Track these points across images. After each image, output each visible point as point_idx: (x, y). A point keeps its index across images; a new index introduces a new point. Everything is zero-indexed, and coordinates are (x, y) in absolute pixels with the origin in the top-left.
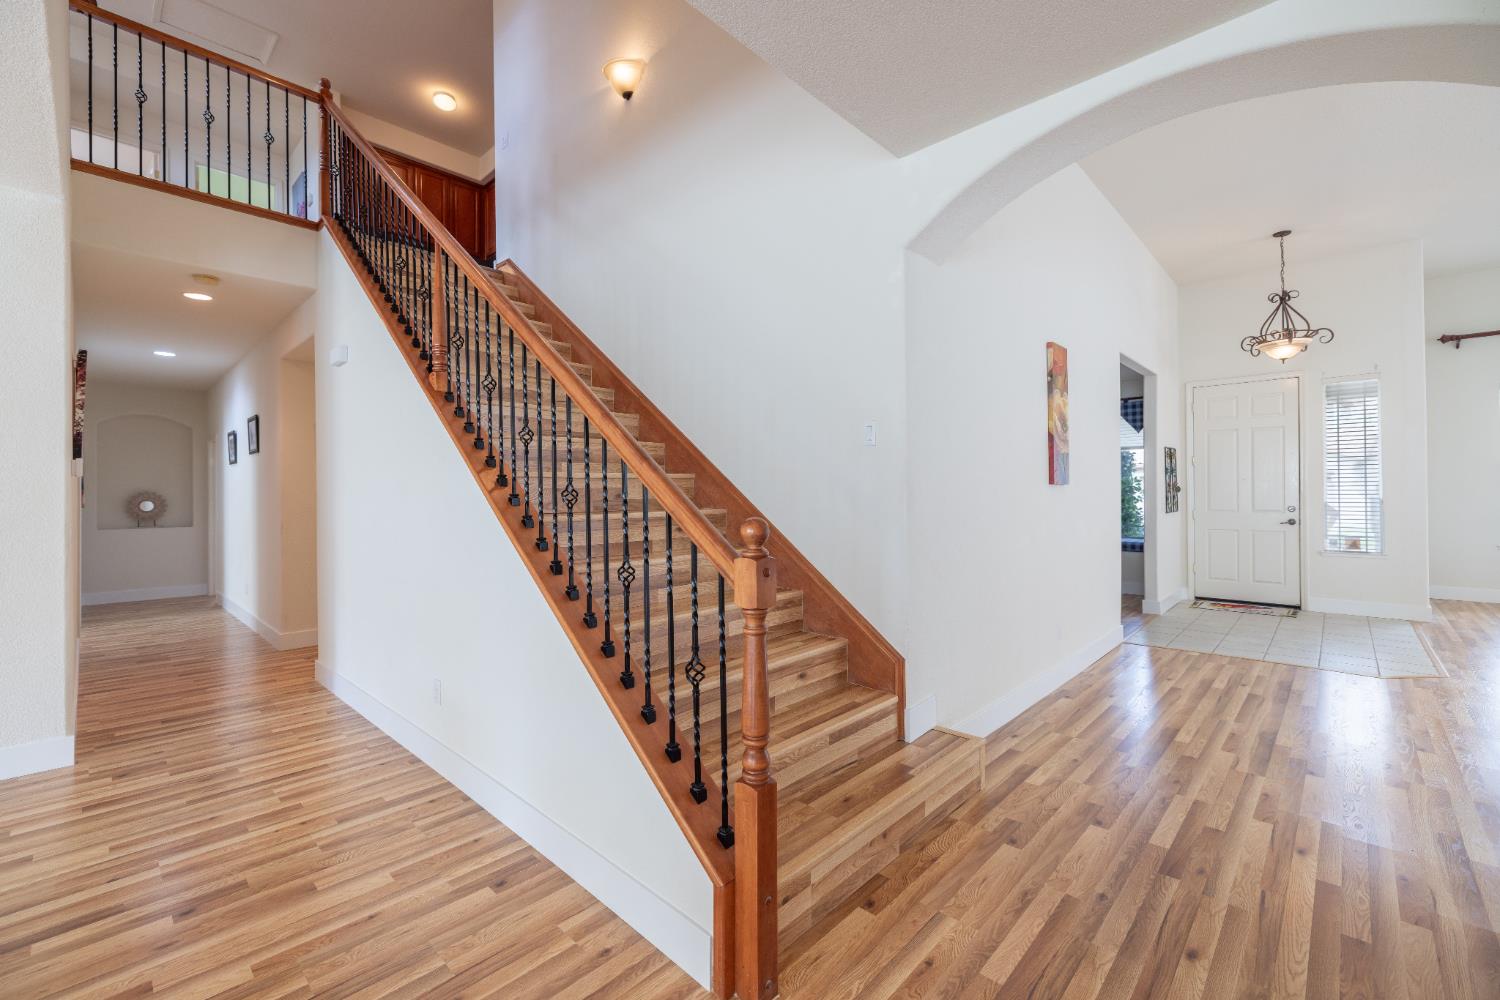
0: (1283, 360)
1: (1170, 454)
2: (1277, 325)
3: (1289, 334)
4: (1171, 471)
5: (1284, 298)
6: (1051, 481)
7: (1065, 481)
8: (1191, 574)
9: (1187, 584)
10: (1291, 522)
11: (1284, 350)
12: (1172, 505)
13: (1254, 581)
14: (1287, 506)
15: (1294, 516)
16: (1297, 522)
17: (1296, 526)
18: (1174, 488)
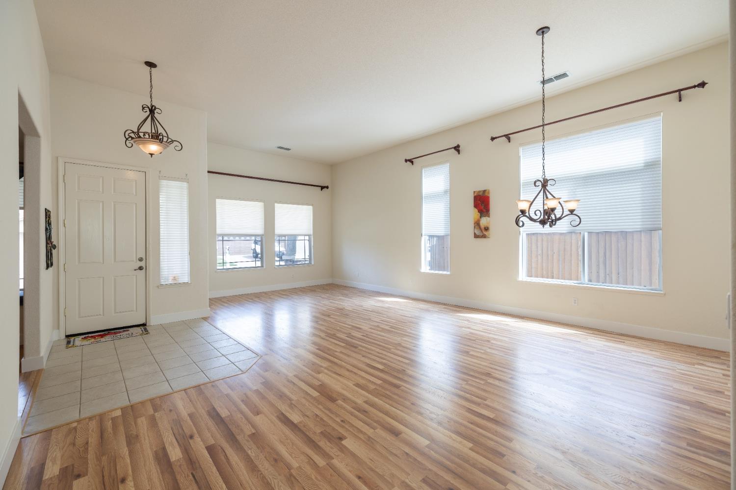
0: (152, 155)
1: (47, 213)
2: (146, 129)
5: (152, 110)
8: (62, 317)
9: (59, 325)
10: (141, 268)
11: (154, 148)
12: (50, 262)
13: (116, 312)
14: (138, 258)
15: (142, 264)
16: (145, 268)
17: (143, 272)
18: (50, 247)
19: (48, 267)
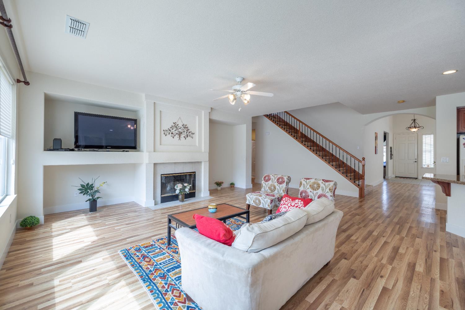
0: (414, 131)
1: (391, 148)
2: (413, 125)
3: (415, 127)
4: (391, 151)
5: (414, 120)
6: (376, 154)
7: (377, 154)
8: (395, 172)
9: (394, 174)
10: (416, 162)
12: (391, 158)
13: (408, 173)
15: (416, 160)
17: (417, 162)
18: (391, 155)
19: (391, 159)
